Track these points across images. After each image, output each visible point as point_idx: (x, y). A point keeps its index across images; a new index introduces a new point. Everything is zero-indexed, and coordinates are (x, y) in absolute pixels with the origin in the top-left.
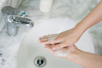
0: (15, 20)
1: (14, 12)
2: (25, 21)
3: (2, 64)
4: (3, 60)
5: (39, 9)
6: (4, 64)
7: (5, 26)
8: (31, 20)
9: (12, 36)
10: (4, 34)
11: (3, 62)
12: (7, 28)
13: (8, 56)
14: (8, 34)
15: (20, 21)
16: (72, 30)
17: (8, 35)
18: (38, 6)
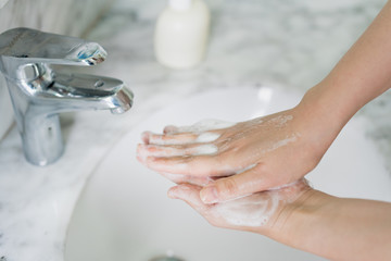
0: (51, 86)
2: (96, 84)
5: (153, 59)
7: (14, 124)
9: (43, 163)
12: (23, 134)
13: (24, 244)
14: (27, 155)
16: (290, 118)
17: (23, 159)
18: (152, 47)
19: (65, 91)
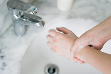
0: (22, 17)
1: (23, 6)
2: (35, 19)
3: (1, 68)
4: (4, 63)
5: (56, 7)
6: (4, 69)
8: (41, 19)
10: (11, 32)
11: (3, 66)
12: (14, 26)
13: (10, 60)
15: (29, 19)
19: (26, 19)
